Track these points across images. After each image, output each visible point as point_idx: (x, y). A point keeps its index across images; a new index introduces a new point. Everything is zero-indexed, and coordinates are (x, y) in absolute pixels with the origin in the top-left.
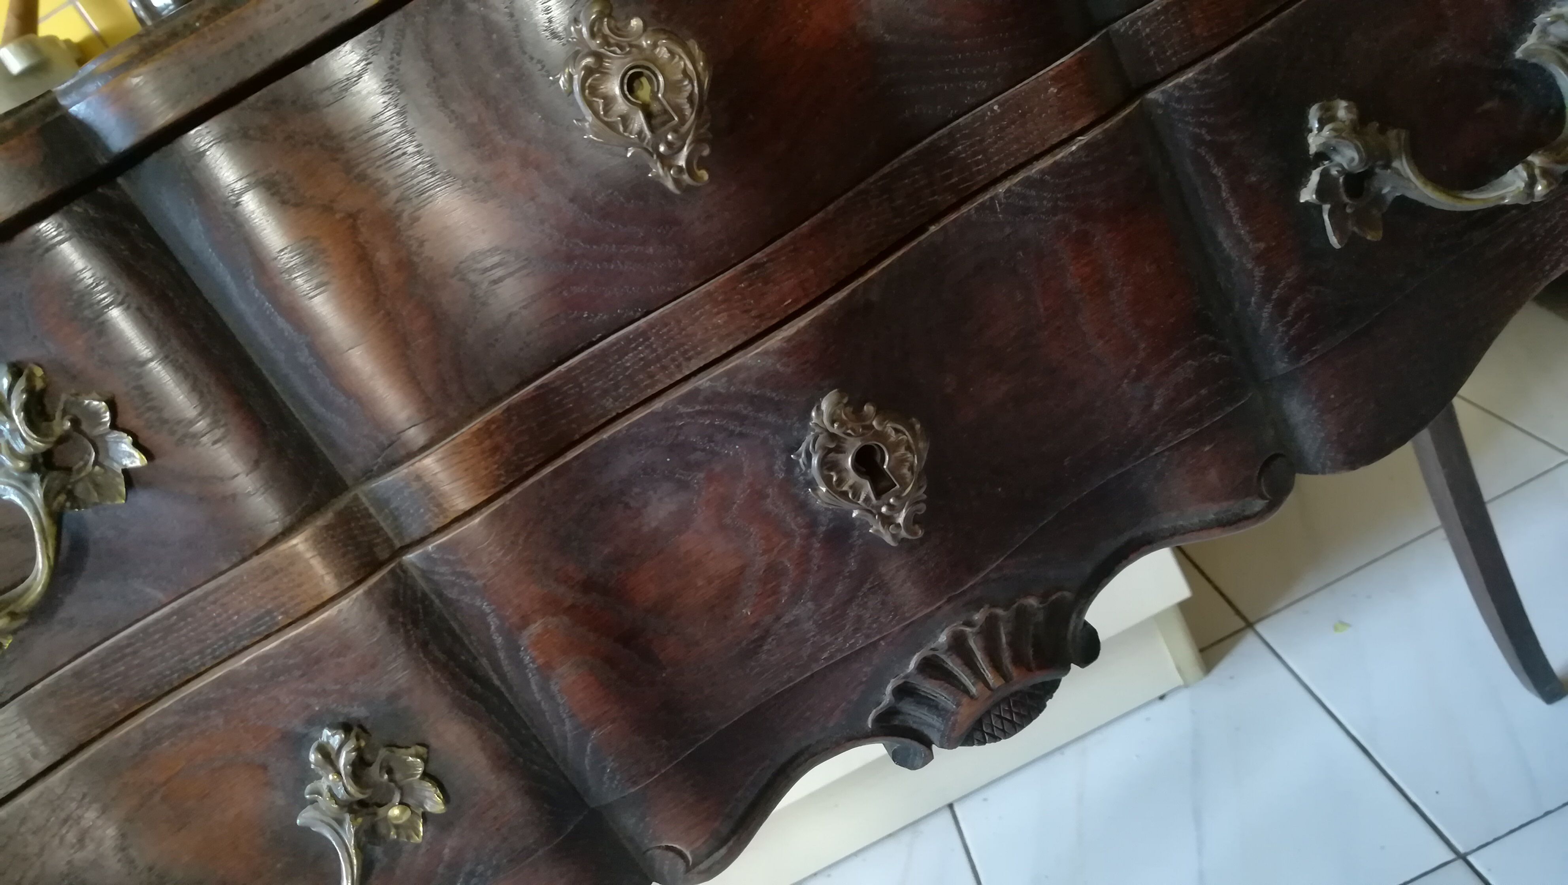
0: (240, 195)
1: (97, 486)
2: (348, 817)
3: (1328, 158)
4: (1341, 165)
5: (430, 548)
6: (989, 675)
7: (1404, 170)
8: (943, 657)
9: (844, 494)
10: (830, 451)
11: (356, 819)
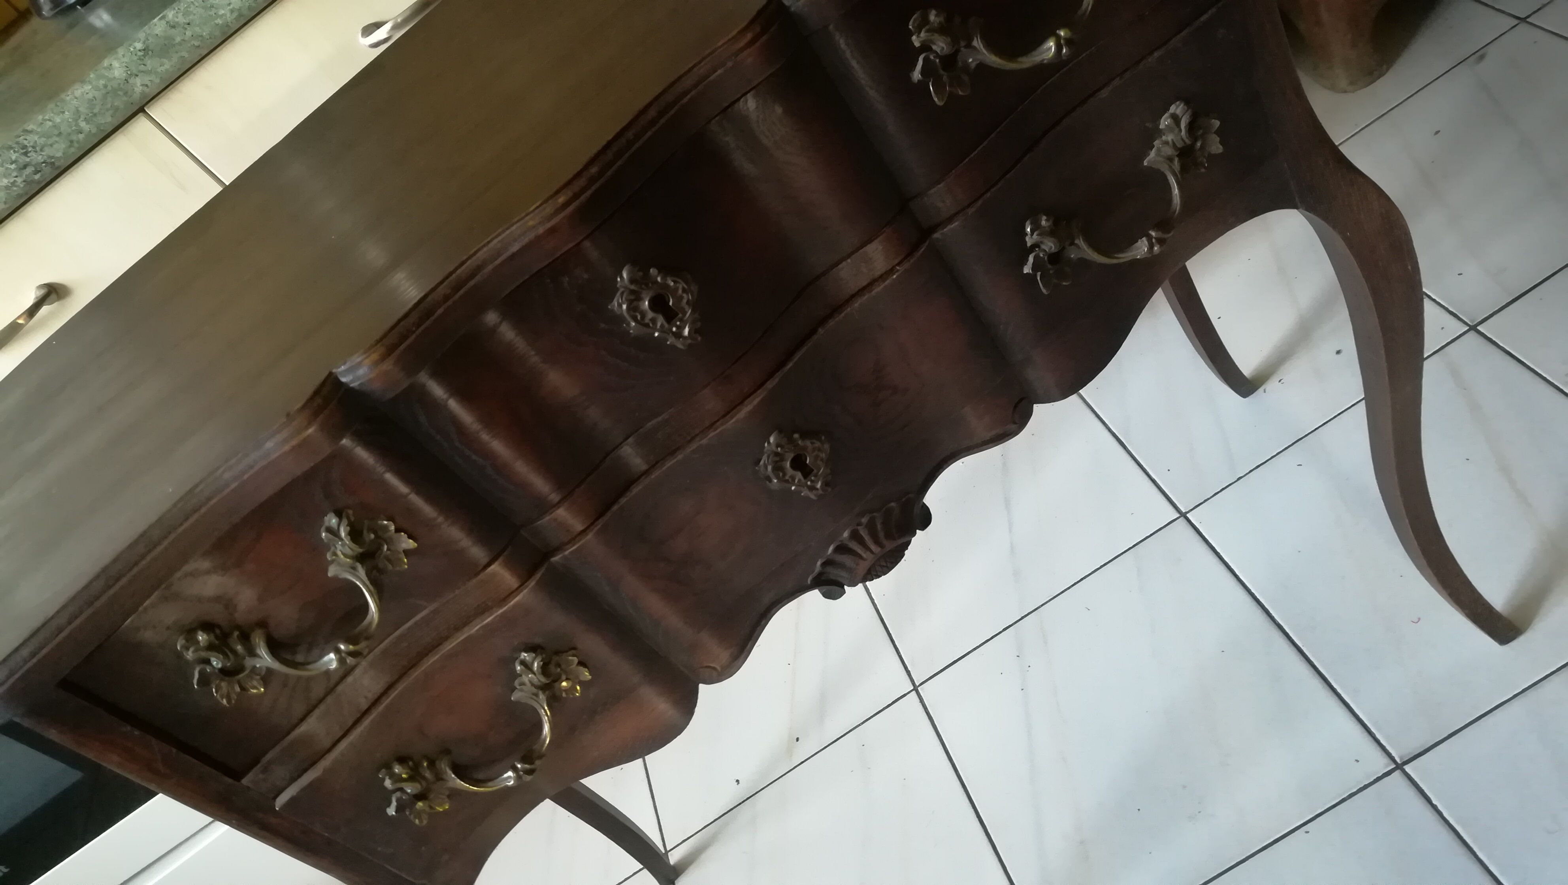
0: (447, 400)
1: (389, 560)
2: (540, 693)
3: (1039, 246)
4: (1045, 251)
5: (567, 553)
6: (873, 547)
7: (1081, 244)
8: (847, 543)
9: (787, 481)
10: (776, 462)
11: (545, 692)
